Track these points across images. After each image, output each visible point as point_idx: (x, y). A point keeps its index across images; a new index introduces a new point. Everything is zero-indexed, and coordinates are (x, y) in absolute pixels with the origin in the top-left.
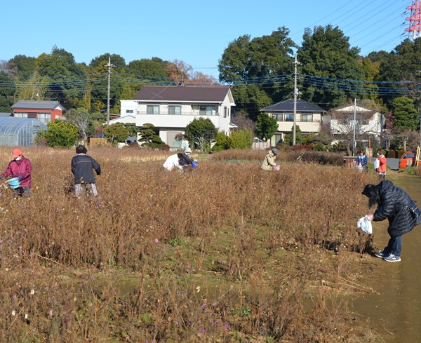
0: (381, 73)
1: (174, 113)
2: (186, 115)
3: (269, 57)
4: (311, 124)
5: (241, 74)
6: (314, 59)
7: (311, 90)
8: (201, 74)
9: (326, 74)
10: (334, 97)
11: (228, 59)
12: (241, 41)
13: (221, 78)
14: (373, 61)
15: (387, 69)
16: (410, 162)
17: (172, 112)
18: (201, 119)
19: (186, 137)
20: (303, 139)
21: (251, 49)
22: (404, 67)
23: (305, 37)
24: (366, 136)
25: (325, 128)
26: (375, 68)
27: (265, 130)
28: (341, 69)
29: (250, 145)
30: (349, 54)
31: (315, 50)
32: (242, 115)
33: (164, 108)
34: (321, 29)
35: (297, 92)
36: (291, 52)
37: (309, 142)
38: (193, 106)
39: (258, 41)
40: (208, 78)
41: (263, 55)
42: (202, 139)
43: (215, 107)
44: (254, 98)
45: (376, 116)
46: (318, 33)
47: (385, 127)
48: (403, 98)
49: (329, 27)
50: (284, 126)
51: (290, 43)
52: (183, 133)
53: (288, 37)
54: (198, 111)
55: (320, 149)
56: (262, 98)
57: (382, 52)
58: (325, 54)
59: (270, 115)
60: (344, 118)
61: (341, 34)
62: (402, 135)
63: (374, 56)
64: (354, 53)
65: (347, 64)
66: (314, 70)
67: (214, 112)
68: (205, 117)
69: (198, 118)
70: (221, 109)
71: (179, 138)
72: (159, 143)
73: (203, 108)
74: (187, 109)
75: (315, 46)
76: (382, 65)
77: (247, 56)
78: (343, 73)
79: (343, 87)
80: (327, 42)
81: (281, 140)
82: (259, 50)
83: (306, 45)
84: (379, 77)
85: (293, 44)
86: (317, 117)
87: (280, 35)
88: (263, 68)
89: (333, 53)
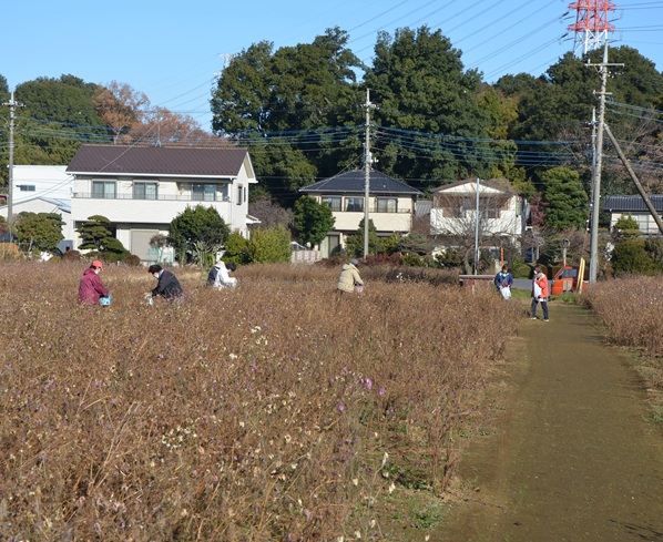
0: (521, 118)
1: (143, 197)
2: (170, 202)
3: (311, 87)
4: (395, 218)
5: (255, 117)
6: (396, 90)
7: (392, 151)
8: (166, 113)
9: (419, 121)
10: (434, 164)
11: (229, 88)
12: (255, 54)
13: (216, 126)
14: (508, 93)
15: (533, 111)
16: (568, 284)
17: (140, 195)
18: (200, 208)
19: (170, 241)
20: (383, 246)
21: (275, 70)
22: (563, 108)
23: (379, 48)
24: (496, 239)
25: (421, 223)
26: (509, 107)
27: (311, 227)
28: (447, 112)
29: (287, 255)
30: (462, 83)
31: (398, 74)
32: (265, 199)
33: (124, 187)
34: (408, 34)
35: (369, 158)
36: (351, 75)
37: (392, 250)
38: (180, 183)
39: (287, 53)
40: (181, 121)
41: (299, 82)
42: (200, 244)
43: (222, 185)
44: (281, 165)
45: (514, 203)
46: (403, 43)
47: (529, 222)
48: (561, 170)
49: (423, 31)
50: (345, 220)
51: (350, 58)
52: (166, 233)
53: (345, 47)
54: (189, 193)
55: (415, 263)
56: (299, 167)
57: (524, 77)
58: (418, 83)
59: (319, 199)
60: (455, 206)
61: (446, 44)
62: (561, 237)
63: (508, 85)
64: (472, 81)
65: (459, 101)
66: (396, 112)
67: (219, 194)
68: (206, 205)
69: (193, 205)
70: (232, 189)
71: (157, 242)
72: (118, 251)
73: (198, 187)
74: (168, 188)
75: (398, 67)
76: (524, 102)
77: (267, 82)
78: (451, 120)
79: (452, 146)
80: (421, 60)
81: (339, 246)
82: (291, 72)
83: (381, 66)
84: (518, 125)
85: (355, 62)
86: (405, 203)
87: (330, 44)
88: (299, 106)
89: (432, 81)
